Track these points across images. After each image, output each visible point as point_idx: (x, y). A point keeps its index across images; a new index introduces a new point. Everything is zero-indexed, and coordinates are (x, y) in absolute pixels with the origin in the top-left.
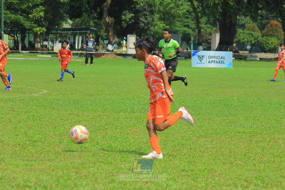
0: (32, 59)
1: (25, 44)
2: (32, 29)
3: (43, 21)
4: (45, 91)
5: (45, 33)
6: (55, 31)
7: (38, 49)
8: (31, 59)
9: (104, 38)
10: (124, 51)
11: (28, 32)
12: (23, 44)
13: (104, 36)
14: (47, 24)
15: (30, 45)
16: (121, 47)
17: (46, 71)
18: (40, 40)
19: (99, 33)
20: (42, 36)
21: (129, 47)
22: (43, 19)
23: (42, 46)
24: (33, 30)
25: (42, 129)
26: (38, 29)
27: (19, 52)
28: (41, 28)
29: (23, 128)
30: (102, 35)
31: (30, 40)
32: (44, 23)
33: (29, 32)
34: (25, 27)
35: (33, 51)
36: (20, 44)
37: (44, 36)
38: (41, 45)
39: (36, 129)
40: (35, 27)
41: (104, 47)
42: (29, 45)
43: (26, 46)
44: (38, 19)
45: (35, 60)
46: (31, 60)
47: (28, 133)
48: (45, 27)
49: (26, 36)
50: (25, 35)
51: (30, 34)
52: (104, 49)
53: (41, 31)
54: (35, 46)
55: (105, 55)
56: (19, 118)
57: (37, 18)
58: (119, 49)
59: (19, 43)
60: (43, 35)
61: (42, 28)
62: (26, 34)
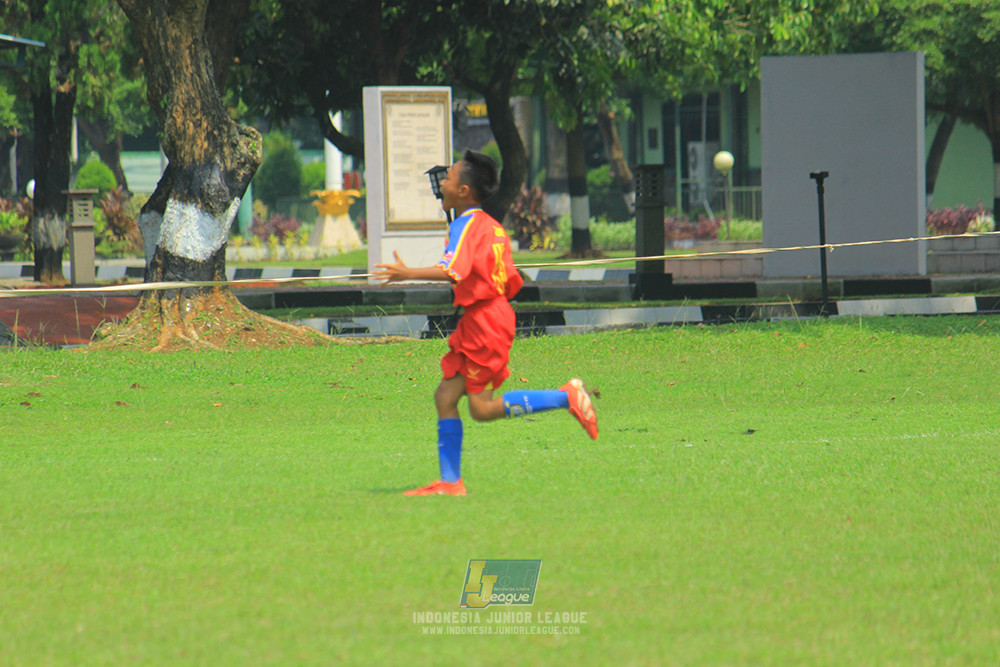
9: (122, 125)
10: (339, 260)
13: (115, 110)
16: (302, 218)
19: (61, 80)
21: (388, 212)
30: (99, 102)
41: (117, 224)
52: (127, 242)
55: (134, 316)
58: (280, 234)
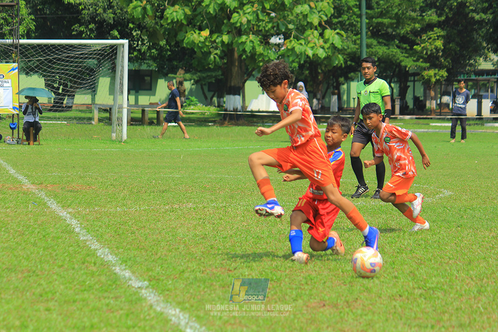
0: (420, 130)
1: (406, 102)
2: (420, 72)
3: (442, 57)
4: (447, 193)
5: (444, 80)
6: (464, 77)
7: (431, 112)
8: (418, 130)
11: (412, 78)
12: (403, 102)
14: (448, 62)
15: (417, 103)
17: (448, 154)
18: (435, 94)
20: (439, 86)
22: (441, 54)
23: (440, 105)
24: (423, 76)
25: (444, 265)
26: (431, 74)
27: (397, 118)
28: (437, 71)
29: (407, 265)
31: (416, 94)
32: (443, 61)
33: (414, 78)
34: (407, 69)
35: (422, 117)
36: (397, 102)
37: (443, 86)
38: (437, 104)
39: (432, 266)
40: (425, 69)
42: (414, 105)
43: (408, 107)
44: (432, 54)
45: (426, 132)
46: (419, 132)
47: (416, 273)
48: (445, 69)
49: (409, 86)
50: (407, 84)
51: (416, 83)
53: (438, 77)
54: (425, 105)
56: (398, 244)
57: (429, 53)
59: (396, 100)
60: (441, 85)
61: (439, 71)
62: (409, 84)
